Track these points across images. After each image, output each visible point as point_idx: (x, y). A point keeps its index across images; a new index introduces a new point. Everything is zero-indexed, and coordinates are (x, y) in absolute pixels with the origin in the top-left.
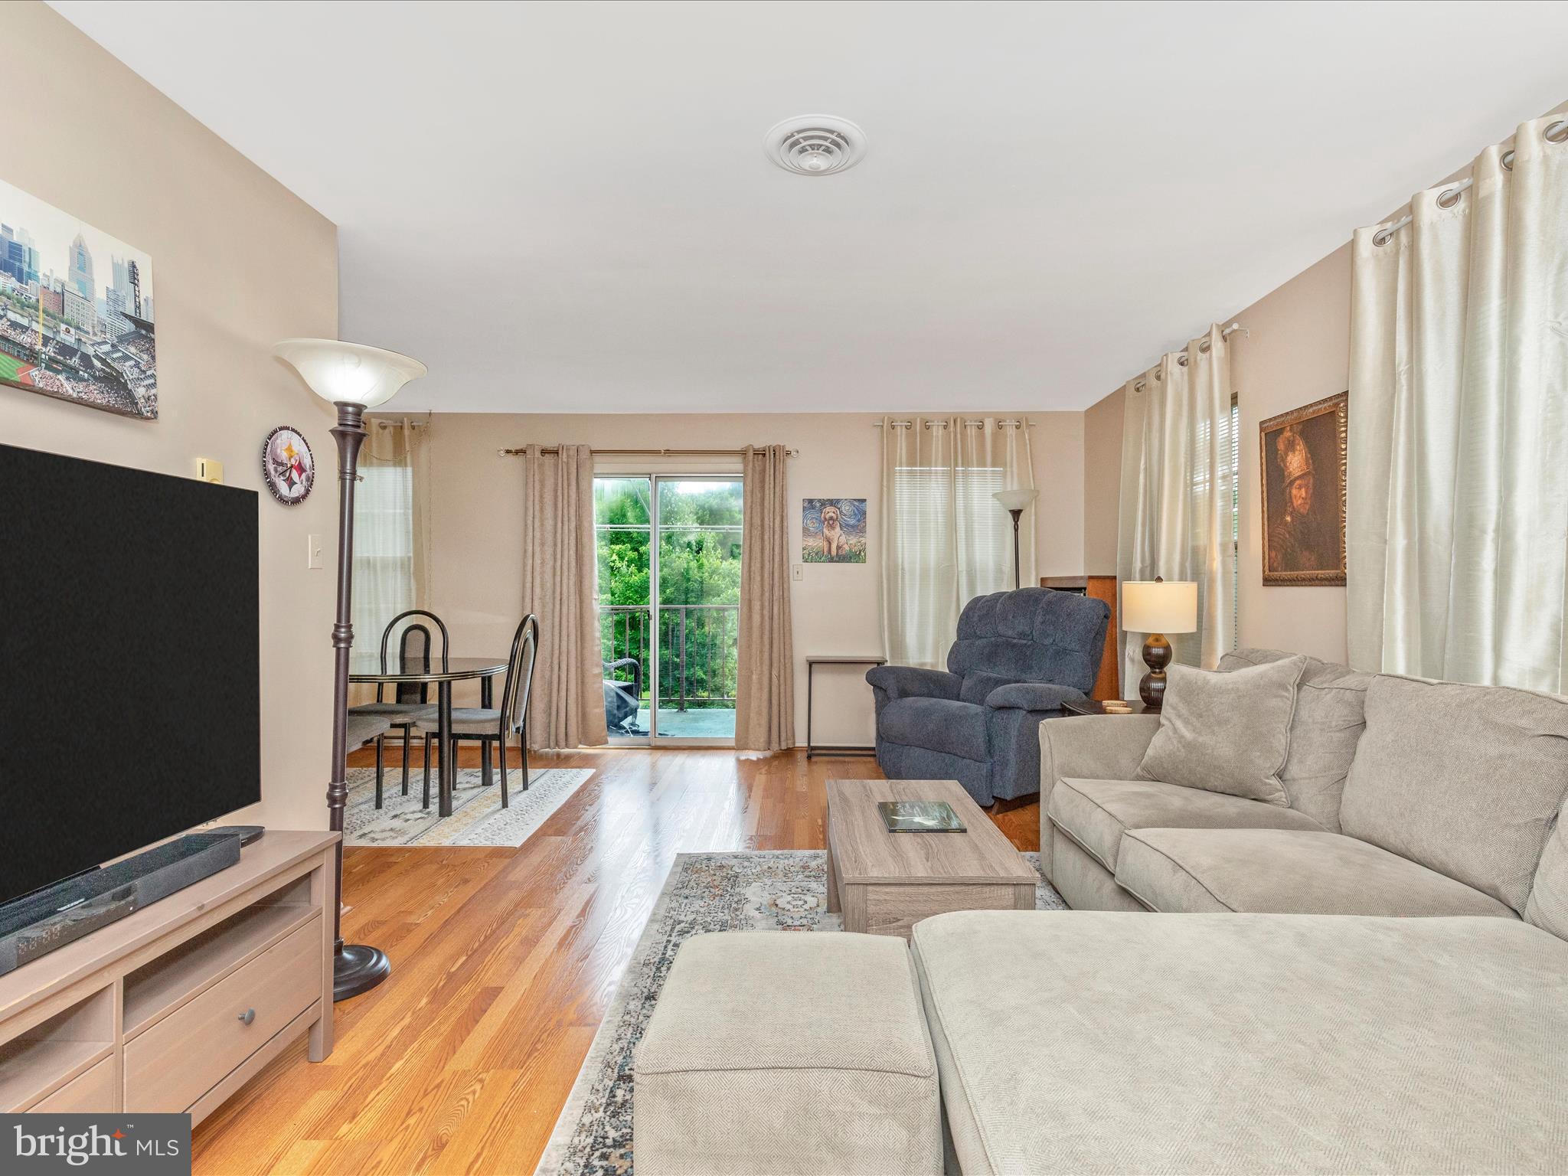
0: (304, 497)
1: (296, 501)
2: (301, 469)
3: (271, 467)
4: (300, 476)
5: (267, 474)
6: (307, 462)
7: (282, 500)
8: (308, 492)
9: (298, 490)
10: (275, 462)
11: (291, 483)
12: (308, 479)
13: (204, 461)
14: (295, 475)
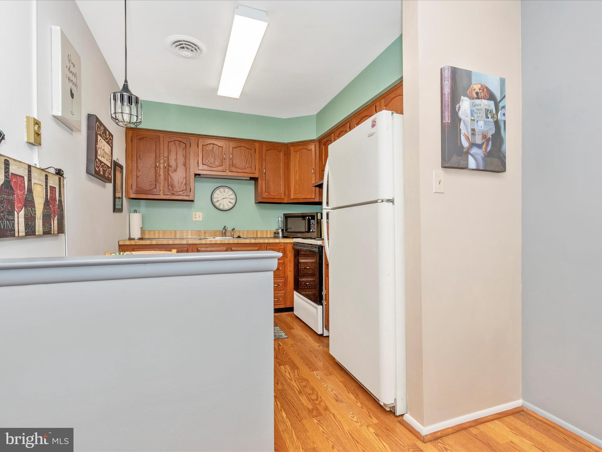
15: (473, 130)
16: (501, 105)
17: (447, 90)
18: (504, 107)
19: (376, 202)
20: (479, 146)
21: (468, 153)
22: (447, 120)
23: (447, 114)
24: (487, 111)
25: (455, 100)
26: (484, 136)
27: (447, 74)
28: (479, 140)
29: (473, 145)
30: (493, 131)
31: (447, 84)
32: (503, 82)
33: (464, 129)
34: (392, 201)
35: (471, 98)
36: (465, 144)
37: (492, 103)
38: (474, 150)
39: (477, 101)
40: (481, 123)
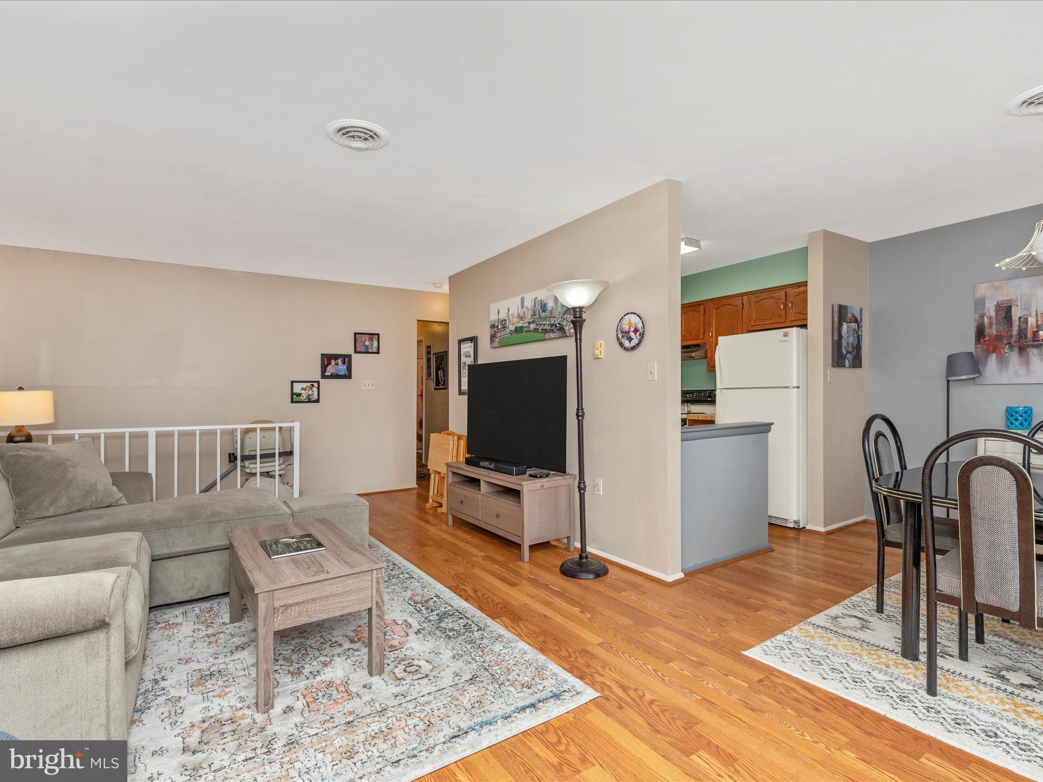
0: (638, 345)
1: (633, 348)
2: (636, 331)
3: (620, 336)
4: (635, 334)
5: (618, 339)
6: (640, 326)
7: (626, 349)
8: (640, 342)
9: (635, 341)
10: (622, 332)
11: (630, 339)
12: (640, 335)
13: (602, 342)
14: (632, 335)
15: (848, 343)
16: (860, 325)
17: (836, 319)
18: (861, 327)
19: (788, 387)
20: (850, 353)
21: (845, 357)
22: (836, 338)
23: (836, 334)
24: (854, 329)
25: (840, 325)
26: (853, 345)
27: (836, 309)
28: (850, 349)
29: (848, 352)
30: (857, 343)
31: (836, 315)
32: (861, 309)
33: (844, 343)
34: (798, 387)
35: (847, 323)
36: (844, 352)
37: (856, 324)
38: (849, 356)
39: (850, 324)
40: (851, 338)
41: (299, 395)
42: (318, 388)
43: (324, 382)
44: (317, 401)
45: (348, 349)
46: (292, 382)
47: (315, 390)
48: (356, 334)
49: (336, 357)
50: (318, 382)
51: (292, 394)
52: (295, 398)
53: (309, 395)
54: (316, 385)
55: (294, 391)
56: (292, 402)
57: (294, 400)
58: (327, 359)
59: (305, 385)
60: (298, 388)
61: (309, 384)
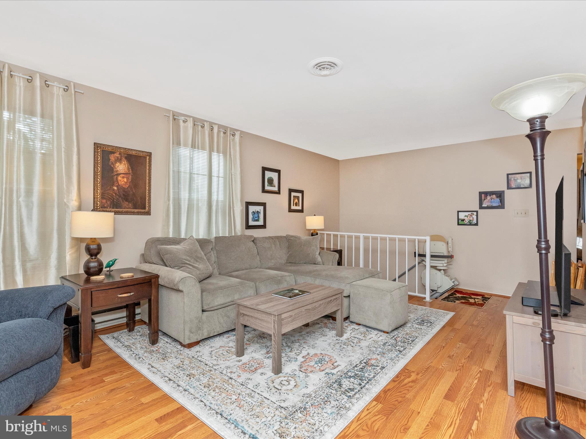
41: (463, 220)
42: (477, 216)
43: (481, 212)
44: (477, 224)
45: (502, 186)
46: (458, 212)
47: (475, 217)
48: (508, 175)
49: (491, 193)
50: (477, 212)
51: (458, 219)
52: (460, 222)
53: (470, 220)
54: (475, 213)
55: (460, 218)
56: (458, 224)
57: (460, 223)
58: (483, 195)
59: (467, 214)
60: (462, 216)
61: (470, 213)
